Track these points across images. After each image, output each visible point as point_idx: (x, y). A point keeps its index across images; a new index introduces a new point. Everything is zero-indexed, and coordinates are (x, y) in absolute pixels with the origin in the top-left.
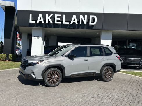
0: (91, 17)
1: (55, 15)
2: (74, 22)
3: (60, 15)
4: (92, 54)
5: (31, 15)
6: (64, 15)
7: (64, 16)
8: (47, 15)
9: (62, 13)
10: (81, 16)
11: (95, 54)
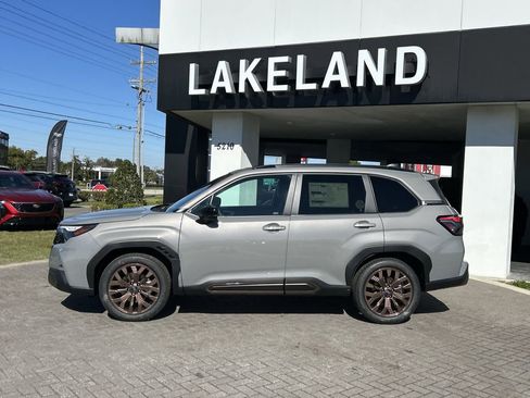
0: (401, 52)
1: (270, 59)
2: (336, 78)
3: (285, 59)
4: (311, 205)
5: (193, 67)
6: (299, 57)
7: (301, 59)
8: (243, 63)
9: (292, 51)
10: (361, 52)
11: (326, 205)
